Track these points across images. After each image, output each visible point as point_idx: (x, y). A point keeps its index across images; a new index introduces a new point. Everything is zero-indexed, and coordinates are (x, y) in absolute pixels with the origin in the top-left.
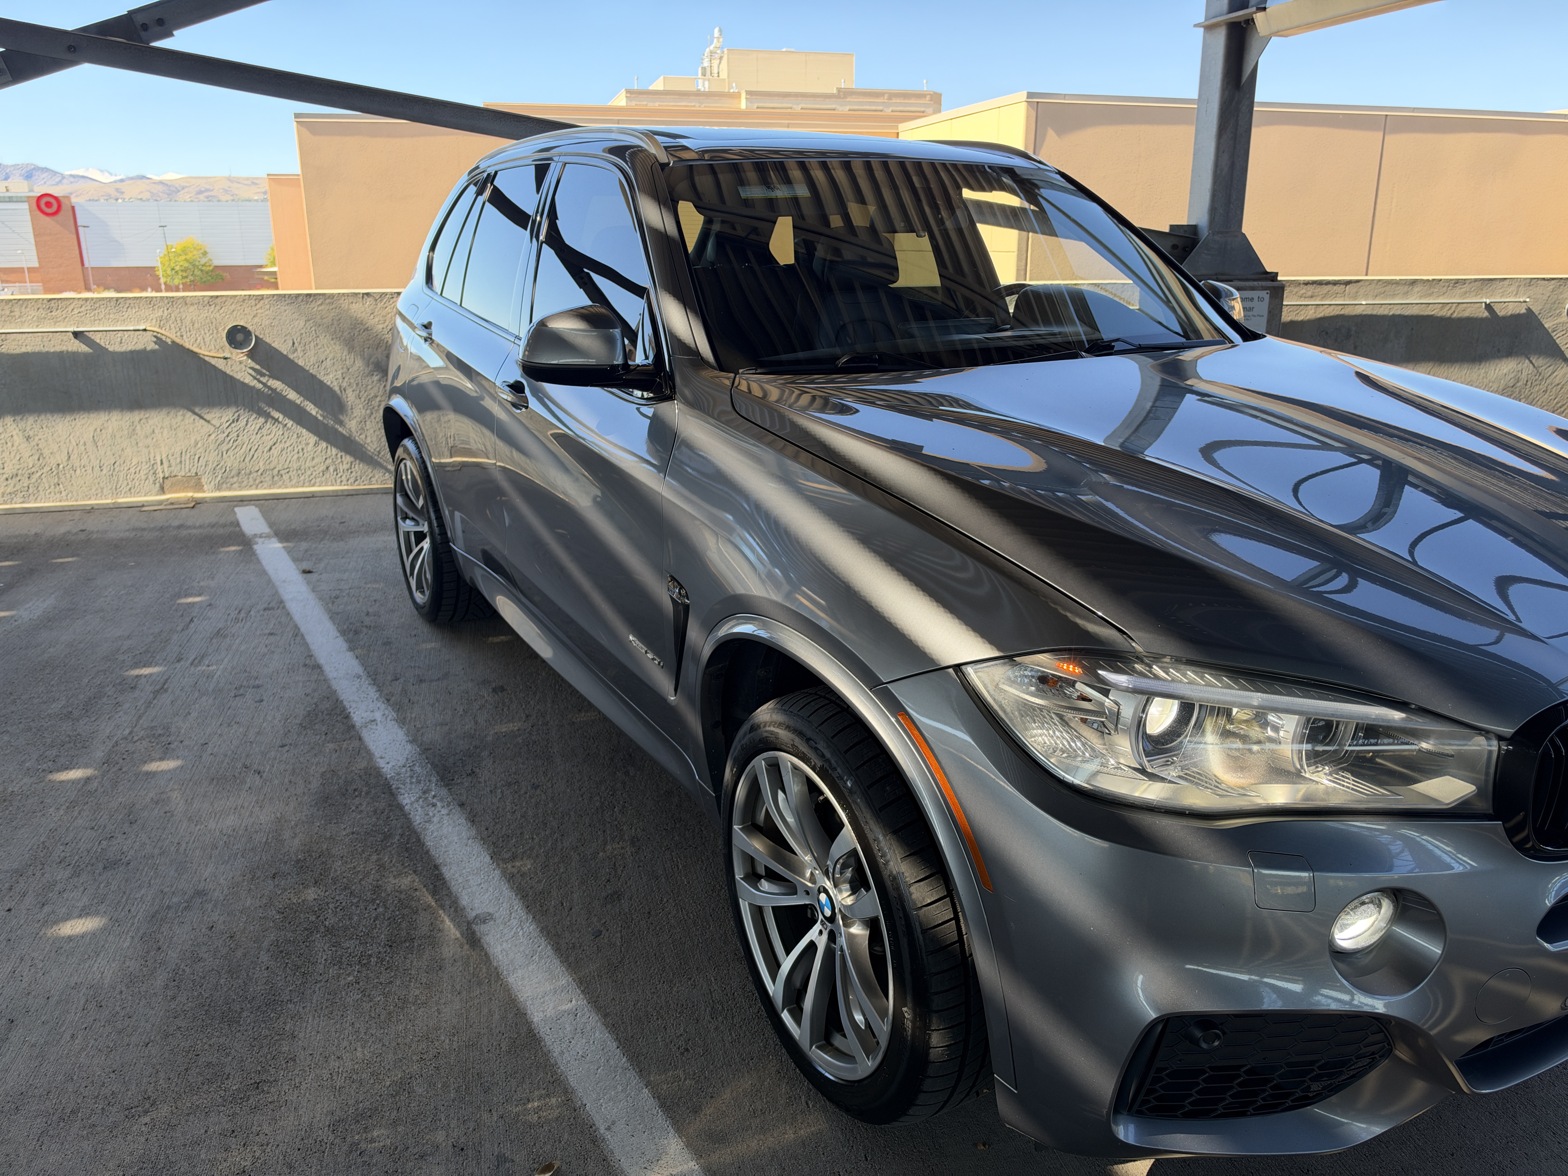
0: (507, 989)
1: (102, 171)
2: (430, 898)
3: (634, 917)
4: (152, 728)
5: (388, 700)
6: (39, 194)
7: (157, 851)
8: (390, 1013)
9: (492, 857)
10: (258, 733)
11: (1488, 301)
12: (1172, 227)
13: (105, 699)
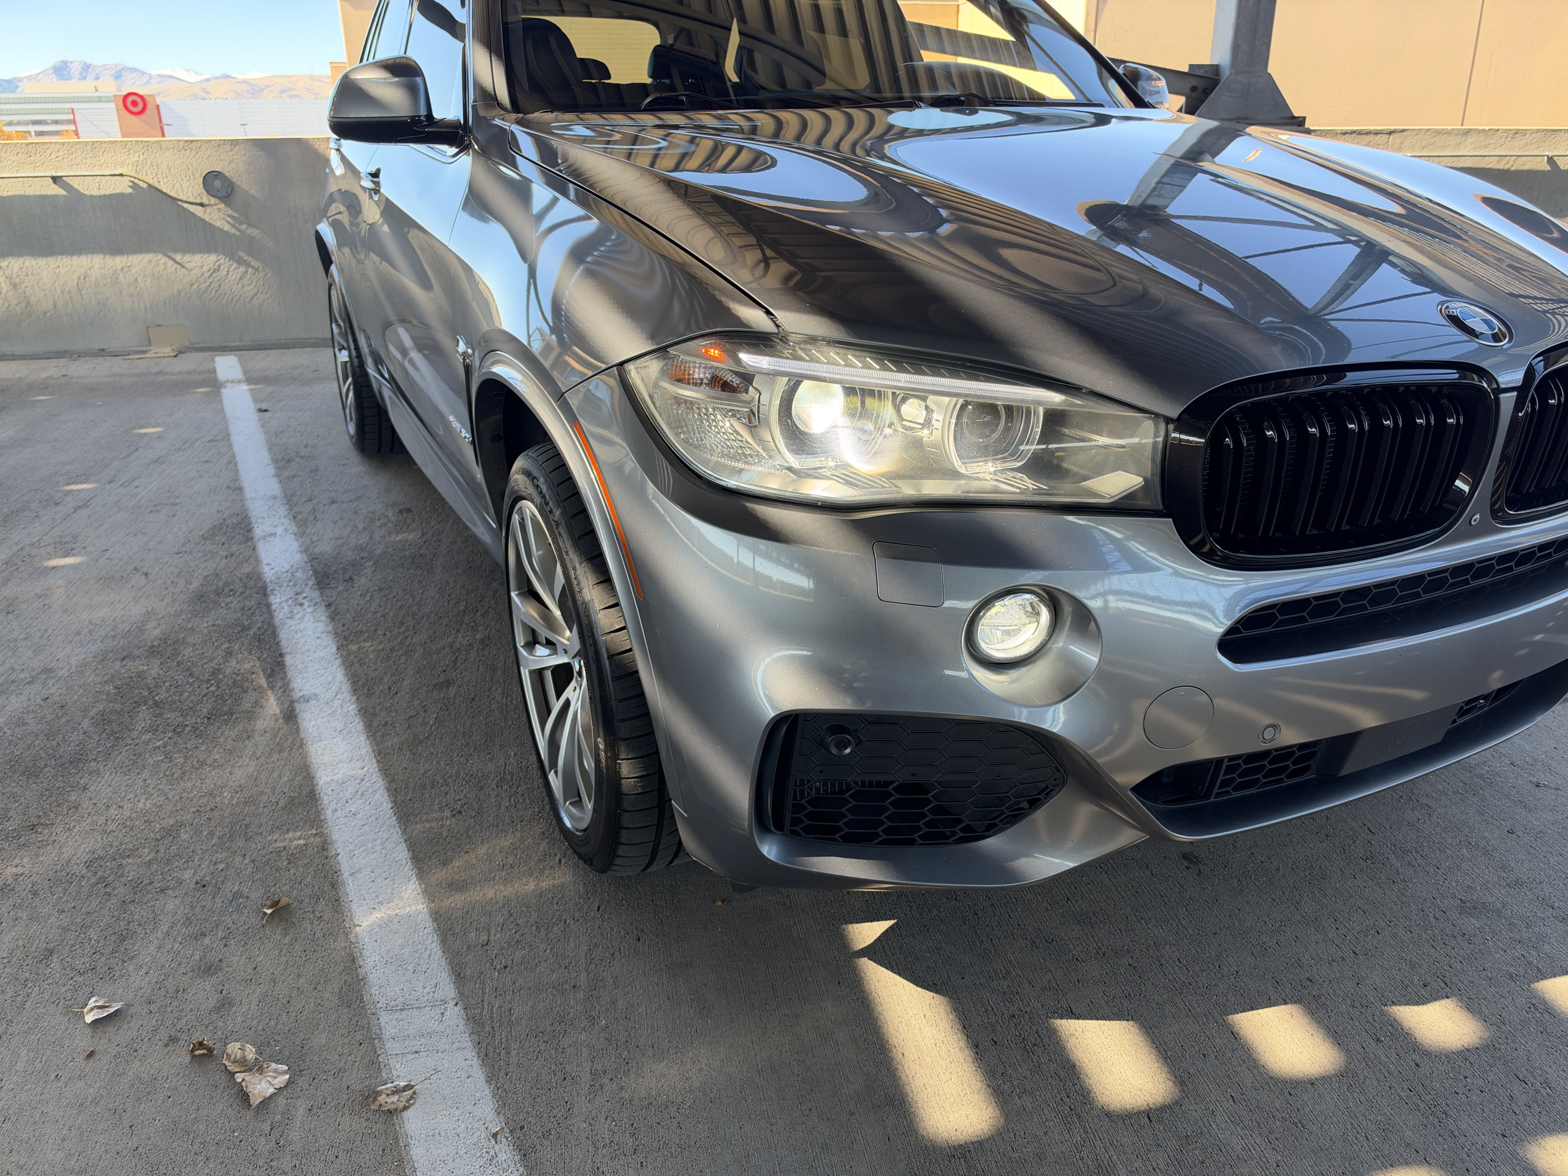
0: (304, 757)
1: (188, 70)
2: (264, 680)
3: (457, 701)
4: (61, 537)
5: (294, 517)
6: (125, 93)
7: (23, 636)
8: (184, 773)
9: (338, 649)
10: (160, 542)
11: (1550, 154)
12: (1191, 66)
13: (25, 513)
